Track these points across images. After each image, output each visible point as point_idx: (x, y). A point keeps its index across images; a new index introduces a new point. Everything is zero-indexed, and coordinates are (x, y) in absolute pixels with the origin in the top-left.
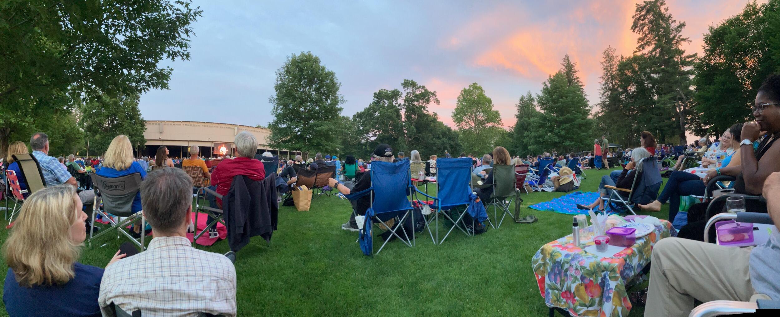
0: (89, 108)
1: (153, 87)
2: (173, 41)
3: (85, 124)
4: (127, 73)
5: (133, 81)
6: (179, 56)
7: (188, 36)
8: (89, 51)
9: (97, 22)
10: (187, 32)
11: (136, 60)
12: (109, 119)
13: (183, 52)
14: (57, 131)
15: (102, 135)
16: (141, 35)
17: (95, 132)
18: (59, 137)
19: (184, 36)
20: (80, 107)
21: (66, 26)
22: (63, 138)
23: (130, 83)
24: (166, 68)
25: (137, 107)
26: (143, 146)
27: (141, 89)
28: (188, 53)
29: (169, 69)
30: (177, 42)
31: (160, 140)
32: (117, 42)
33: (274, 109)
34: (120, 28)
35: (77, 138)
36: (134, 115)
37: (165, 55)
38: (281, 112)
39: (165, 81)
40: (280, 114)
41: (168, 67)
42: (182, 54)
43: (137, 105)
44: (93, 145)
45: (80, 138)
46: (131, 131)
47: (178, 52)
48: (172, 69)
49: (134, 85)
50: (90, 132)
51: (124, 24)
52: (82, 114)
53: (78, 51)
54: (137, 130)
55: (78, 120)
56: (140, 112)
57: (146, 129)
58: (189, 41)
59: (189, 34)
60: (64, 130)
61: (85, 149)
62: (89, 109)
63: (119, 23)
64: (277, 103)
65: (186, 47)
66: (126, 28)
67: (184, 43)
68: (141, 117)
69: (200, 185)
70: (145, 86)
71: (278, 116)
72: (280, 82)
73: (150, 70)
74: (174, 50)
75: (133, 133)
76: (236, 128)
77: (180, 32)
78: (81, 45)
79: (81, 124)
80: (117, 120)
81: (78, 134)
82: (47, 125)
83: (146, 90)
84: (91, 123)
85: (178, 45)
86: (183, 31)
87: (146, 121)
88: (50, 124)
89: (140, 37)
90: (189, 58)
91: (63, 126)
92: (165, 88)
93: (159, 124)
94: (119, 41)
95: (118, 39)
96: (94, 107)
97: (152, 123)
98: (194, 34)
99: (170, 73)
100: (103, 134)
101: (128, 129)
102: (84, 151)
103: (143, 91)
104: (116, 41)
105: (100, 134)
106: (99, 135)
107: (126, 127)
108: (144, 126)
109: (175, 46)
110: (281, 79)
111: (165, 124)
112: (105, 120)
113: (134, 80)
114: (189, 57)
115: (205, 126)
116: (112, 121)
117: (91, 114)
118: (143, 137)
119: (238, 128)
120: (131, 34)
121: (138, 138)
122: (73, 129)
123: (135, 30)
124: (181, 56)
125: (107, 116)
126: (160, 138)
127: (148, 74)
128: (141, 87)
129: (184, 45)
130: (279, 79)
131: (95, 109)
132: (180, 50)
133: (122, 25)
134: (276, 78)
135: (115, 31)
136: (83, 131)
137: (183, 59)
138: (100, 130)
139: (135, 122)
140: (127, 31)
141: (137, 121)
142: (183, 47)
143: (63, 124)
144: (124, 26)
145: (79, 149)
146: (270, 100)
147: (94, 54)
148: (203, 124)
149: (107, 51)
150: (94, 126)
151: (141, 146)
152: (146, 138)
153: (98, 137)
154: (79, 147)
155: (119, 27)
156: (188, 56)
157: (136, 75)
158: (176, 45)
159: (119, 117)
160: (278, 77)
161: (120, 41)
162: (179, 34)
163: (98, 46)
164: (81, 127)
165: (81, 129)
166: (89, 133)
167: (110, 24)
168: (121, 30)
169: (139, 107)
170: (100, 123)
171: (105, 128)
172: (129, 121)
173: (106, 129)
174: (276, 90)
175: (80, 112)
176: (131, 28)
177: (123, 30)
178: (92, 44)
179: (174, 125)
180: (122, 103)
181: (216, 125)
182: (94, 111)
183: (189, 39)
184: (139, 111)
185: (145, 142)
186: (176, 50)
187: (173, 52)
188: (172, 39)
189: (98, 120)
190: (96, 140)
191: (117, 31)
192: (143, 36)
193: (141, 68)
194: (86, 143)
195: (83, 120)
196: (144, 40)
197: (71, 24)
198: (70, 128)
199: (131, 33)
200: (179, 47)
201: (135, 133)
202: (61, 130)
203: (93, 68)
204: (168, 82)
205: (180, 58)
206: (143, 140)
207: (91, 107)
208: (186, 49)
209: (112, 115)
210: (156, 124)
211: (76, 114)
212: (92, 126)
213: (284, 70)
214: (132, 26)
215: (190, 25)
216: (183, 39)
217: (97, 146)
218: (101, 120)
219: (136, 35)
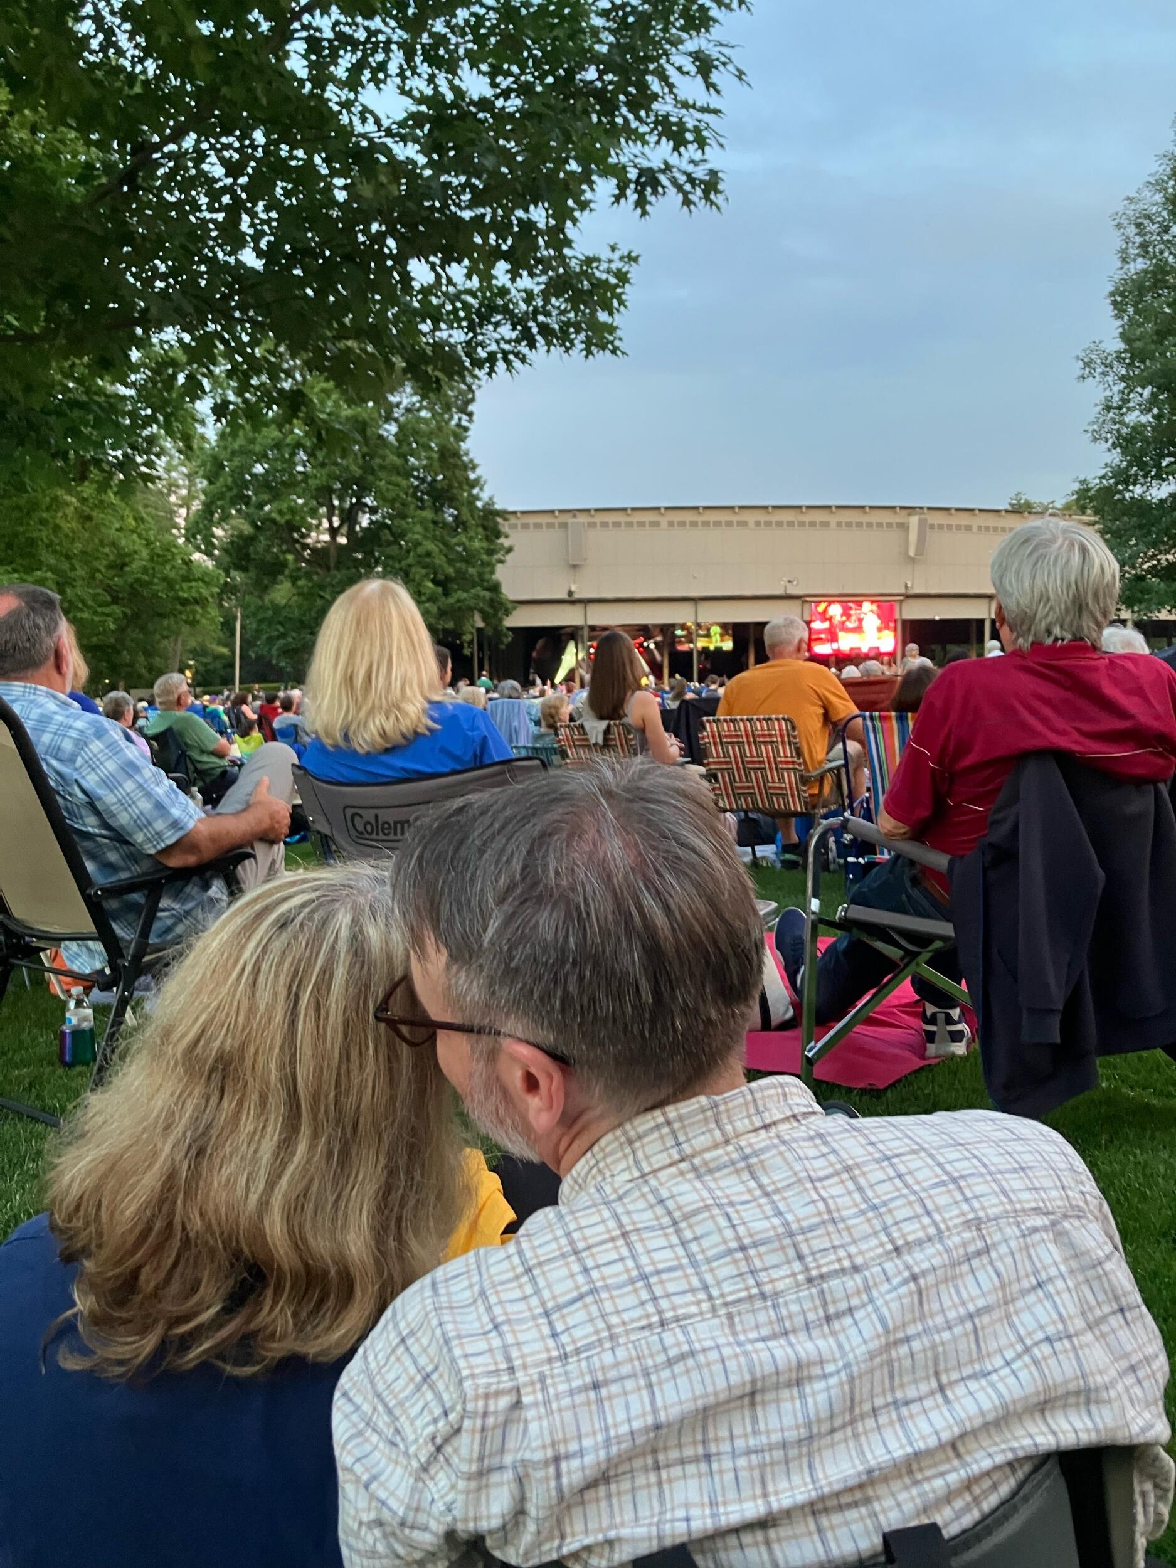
0: (233, 453)
1: (549, 344)
2: (638, 118)
3: (218, 532)
4: (430, 278)
5: (453, 320)
6: (672, 191)
7: (710, 85)
8: (233, 169)
9: (265, 26)
10: (705, 65)
11: (467, 215)
12: (331, 508)
13: (690, 168)
14: (81, 572)
15: (301, 583)
16: (489, 93)
17: (273, 570)
18: (95, 597)
19: (691, 88)
20: (189, 447)
21: (109, 42)
22: (115, 600)
23: (436, 327)
24: (605, 254)
25: (463, 446)
26: (498, 632)
27: (492, 358)
28: (713, 173)
29: (617, 254)
30: (656, 123)
31: (571, 601)
32: (370, 127)
33: (1108, 408)
34: (380, 57)
35: (185, 602)
36: (450, 487)
37: (605, 187)
38: (1144, 419)
39: (603, 316)
40: (1138, 429)
41: (613, 249)
42: (682, 179)
43: (463, 440)
44: (259, 631)
45: (196, 601)
46: (439, 560)
47: (663, 172)
48: (631, 258)
49: (458, 336)
50: (244, 569)
51: (400, 35)
52: (202, 484)
53: (173, 172)
54: (469, 558)
55: (183, 511)
56: (479, 471)
57: (509, 550)
58: (716, 112)
59: (715, 77)
60: (120, 565)
61: (225, 651)
62: (236, 462)
63: (371, 33)
64: (1123, 378)
65: (701, 143)
66: (409, 55)
67: (690, 124)
68: (485, 496)
69: (786, 803)
70: (508, 342)
71: (1125, 442)
72: (1141, 264)
73: (539, 261)
74: (645, 164)
75: (451, 571)
76: (914, 520)
77: (671, 71)
78: (189, 141)
79: (199, 529)
80: (373, 511)
81: (186, 579)
82: (32, 542)
83: (517, 363)
84: (247, 529)
85: (660, 136)
86: (689, 65)
87: (503, 514)
88: (44, 534)
89: (484, 104)
90: (719, 199)
91: (113, 544)
92: (603, 348)
93: (564, 526)
94: (377, 122)
95: (372, 113)
96: (257, 448)
97: (532, 520)
98: (740, 75)
99: (623, 277)
100: (308, 575)
101: (428, 554)
102: (218, 664)
103: (501, 365)
104: (364, 121)
105: (294, 579)
106: (287, 585)
107: (417, 544)
108: (498, 534)
109: (645, 143)
110: (1144, 246)
111: (592, 525)
112: (314, 513)
113: (455, 311)
114: (717, 192)
115: (768, 524)
116: (349, 517)
117: (246, 485)
118: (495, 588)
119: (922, 523)
120: (436, 88)
121: (477, 597)
122: (163, 555)
123: (451, 67)
124: (680, 188)
125: (323, 494)
126: (570, 593)
127: (525, 282)
128: (494, 347)
129: (689, 136)
130: (1133, 251)
131: (262, 457)
132: (674, 160)
133: (389, 42)
134: (1119, 244)
135: (356, 69)
136: (210, 564)
137: (687, 202)
138: (290, 557)
139: (456, 518)
140: (414, 72)
141: (466, 515)
142: (685, 143)
143: (113, 533)
144: (400, 45)
145: (195, 654)
146: (1087, 364)
147: (260, 188)
148: (761, 516)
149: (325, 171)
150: (263, 541)
151: (489, 632)
152: (509, 592)
153: (282, 593)
154: (192, 643)
155: (374, 51)
156: (711, 185)
157: (469, 292)
158: (653, 139)
159: (380, 496)
160: (1127, 240)
161: (386, 123)
162: (663, 77)
163: (277, 143)
164: (198, 549)
165: (197, 556)
166: (238, 577)
167: (328, 34)
168: (382, 66)
169: (473, 447)
170: (292, 527)
171: (314, 551)
172: (428, 514)
173: (320, 555)
174: (1119, 308)
175: (190, 476)
176: (432, 59)
177: (393, 68)
178: (246, 135)
179: (630, 525)
180: (393, 428)
181: (819, 516)
182: (259, 469)
183: (714, 101)
184: (474, 468)
185: (507, 613)
186: (656, 163)
187: (643, 172)
188: (634, 106)
189: (280, 512)
190: (277, 609)
191: (367, 75)
192: (497, 97)
193: (497, 254)
194: (228, 626)
195: (208, 509)
196: (502, 117)
197: (132, 36)
198: (145, 553)
199: (431, 79)
200: (666, 146)
201: (458, 571)
202: (101, 565)
203: (260, 254)
204: (617, 320)
205: (673, 197)
206: (497, 606)
207: (243, 452)
208: (698, 156)
209: (346, 485)
210: (550, 526)
211: (172, 486)
212: (251, 540)
213: (1159, 197)
214: (435, 47)
215: (716, 32)
216: (685, 105)
217: (282, 636)
218: (293, 510)
219: (458, 92)
